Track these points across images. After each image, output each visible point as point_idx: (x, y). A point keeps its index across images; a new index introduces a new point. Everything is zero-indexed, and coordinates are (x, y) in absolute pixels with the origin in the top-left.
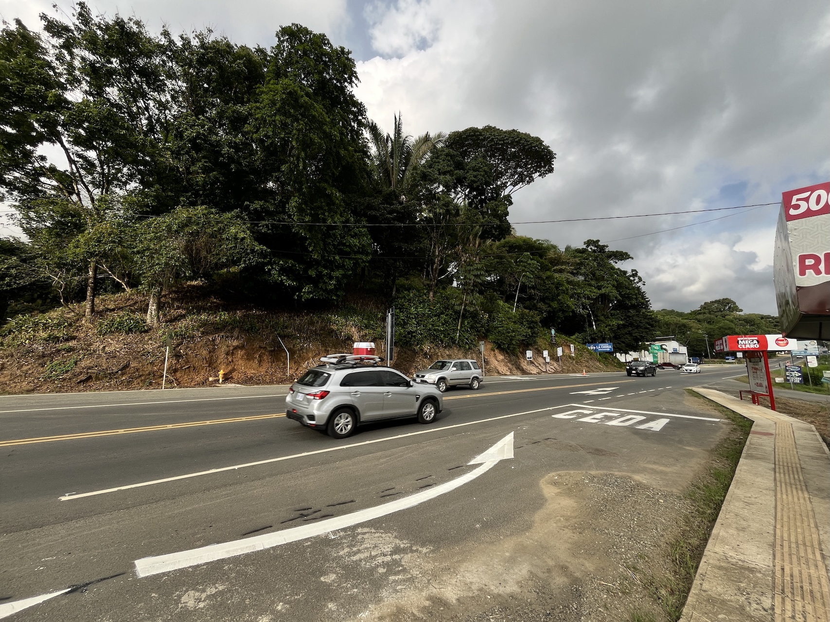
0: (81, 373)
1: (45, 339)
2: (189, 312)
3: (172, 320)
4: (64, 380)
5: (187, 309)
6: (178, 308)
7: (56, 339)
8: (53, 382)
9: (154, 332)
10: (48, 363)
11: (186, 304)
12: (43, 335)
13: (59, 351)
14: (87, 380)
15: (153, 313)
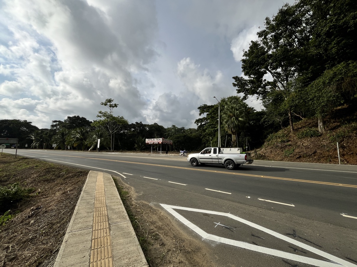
0: (296, 154)
1: (280, 142)
2: (343, 123)
3: (333, 129)
4: (291, 157)
5: (340, 122)
6: (334, 122)
7: (284, 142)
8: (287, 157)
9: (324, 135)
10: (284, 150)
11: (338, 119)
12: (280, 140)
13: (286, 146)
14: (300, 158)
15: (321, 126)
